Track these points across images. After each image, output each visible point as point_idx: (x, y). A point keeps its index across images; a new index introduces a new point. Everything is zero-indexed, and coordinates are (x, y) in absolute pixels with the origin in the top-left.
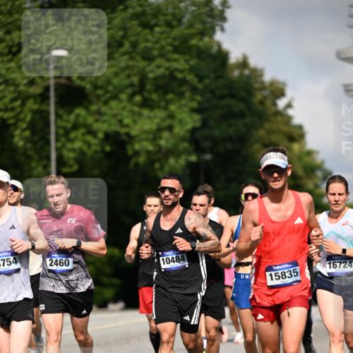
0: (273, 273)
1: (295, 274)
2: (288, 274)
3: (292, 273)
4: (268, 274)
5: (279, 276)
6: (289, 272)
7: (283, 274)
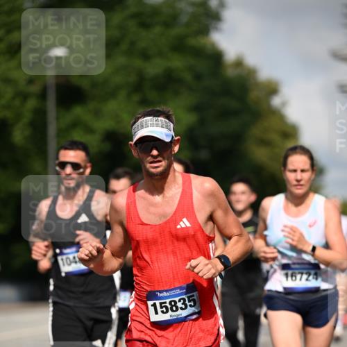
0: (158, 303)
1: (192, 303)
2: (179, 305)
3: (187, 302)
5: (166, 307)
6: (182, 301)
7: (173, 303)
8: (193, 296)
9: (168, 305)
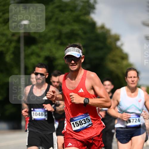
0: (74, 122)
1: (88, 121)
2: (83, 122)
3: (86, 121)
4: (72, 123)
5: (78, 124)
6: (84, 120)
7: (80, 122)
8: (88, 118)
9: (78, 123)
